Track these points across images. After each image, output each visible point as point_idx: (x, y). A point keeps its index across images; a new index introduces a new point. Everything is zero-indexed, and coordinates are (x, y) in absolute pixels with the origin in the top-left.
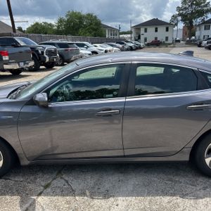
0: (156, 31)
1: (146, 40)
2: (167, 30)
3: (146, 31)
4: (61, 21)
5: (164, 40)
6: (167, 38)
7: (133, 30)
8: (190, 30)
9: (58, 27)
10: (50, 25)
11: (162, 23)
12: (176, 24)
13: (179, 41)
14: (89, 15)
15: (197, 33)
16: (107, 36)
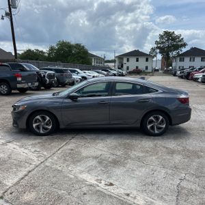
0: (137, 61)
1: (128, 68)
2: (147, 60)
3: (128, 60)
4: (52, 49)
5: (144, 69)
6: (147, 68)
7: (117, 59)
8: (167, 61)
9: (49, 54)
10: (42, 52)
11: (142, 54)
12: (155, 56)
13: (158, 70)
14: (77, 45)
15: (174, 64)
16: (93, 64)
